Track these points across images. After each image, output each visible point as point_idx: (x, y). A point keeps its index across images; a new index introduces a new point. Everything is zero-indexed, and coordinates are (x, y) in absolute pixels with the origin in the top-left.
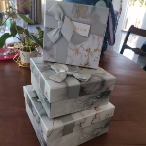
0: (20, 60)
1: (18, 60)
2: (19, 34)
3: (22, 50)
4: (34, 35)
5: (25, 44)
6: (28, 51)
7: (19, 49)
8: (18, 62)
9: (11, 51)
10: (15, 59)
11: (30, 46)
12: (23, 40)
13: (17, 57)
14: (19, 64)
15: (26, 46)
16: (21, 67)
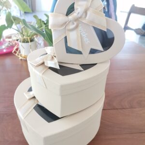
0: (20, 52)
1: (18, 52)
2: (16, 24)
3: (20, 42)
4: (32, 24)
5: (23, 35)
6: (27, 42)
7: (17, 40)
9: (9, 44)
10: (15, 52)
11: (29, 36)
12: (21, 31)
13: (17, 49)
14: (19, 56)
15: (25, 37)
16: (21, 59)
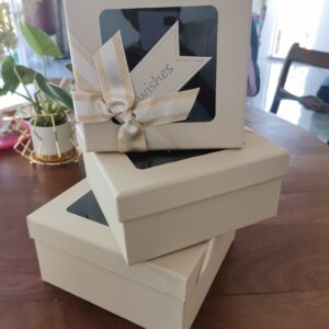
0: (31, 147)
1: (26, 147)
2: (25, 84)
3: (32, 123)
4: (60, 86)
5: (40, 108)
6: (49, 125)
7: (28, 119)
8: (27, 153)
9: (10, 128)
10: (21, 148)
11: (53, 112)
12: (35, 100)
13: (25, 141)
14: (31, 158)
15: (44, 114)
16: (34, 165)
